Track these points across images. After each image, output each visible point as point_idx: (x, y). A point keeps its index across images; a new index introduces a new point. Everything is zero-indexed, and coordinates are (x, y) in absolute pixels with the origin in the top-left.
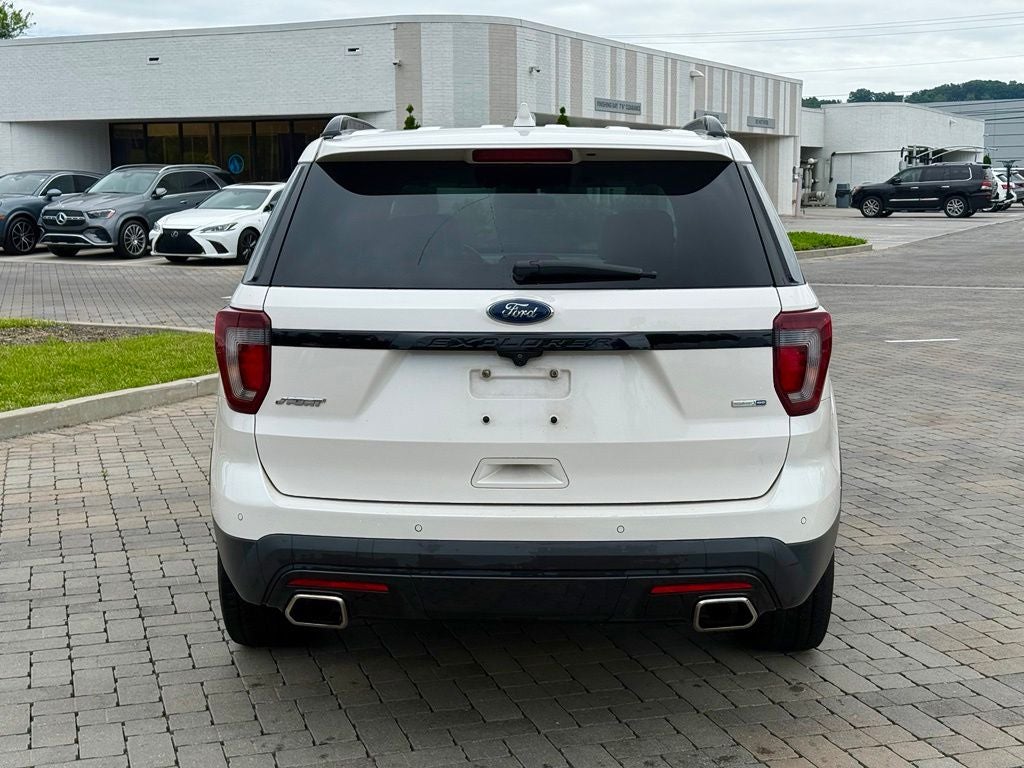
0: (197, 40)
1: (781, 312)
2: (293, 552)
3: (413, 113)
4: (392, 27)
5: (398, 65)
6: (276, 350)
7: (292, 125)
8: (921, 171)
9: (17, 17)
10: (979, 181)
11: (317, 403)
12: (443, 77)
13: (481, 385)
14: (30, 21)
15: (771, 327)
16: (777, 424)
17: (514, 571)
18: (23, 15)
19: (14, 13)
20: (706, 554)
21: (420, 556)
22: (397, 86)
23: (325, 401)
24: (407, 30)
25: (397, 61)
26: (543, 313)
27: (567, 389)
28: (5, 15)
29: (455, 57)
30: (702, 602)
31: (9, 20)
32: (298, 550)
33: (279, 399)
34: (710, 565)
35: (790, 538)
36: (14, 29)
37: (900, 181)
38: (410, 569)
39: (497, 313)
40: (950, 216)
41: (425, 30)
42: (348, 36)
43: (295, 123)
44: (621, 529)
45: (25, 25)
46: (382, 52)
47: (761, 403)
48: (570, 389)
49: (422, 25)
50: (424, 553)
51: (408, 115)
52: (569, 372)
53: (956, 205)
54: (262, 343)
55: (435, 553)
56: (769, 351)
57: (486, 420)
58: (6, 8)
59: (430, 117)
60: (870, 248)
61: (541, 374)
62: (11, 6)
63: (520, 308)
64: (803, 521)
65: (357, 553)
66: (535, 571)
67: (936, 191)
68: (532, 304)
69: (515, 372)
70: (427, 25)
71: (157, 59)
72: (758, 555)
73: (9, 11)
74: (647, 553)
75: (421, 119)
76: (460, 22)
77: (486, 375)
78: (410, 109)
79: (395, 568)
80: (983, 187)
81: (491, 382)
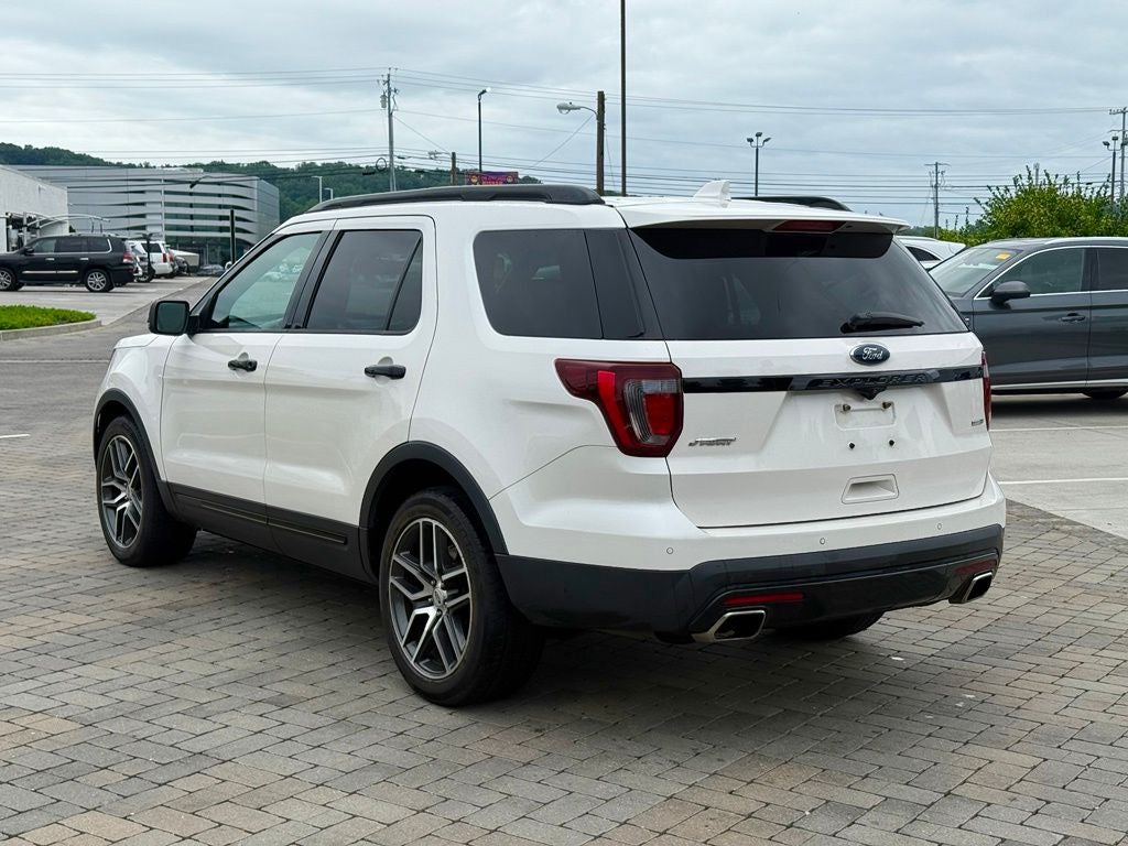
2: (728, 575)
6: (687, 397)
8: (55, 241)
10: (121, 254)
11: (727, 442)
13: (842, 417)
20: (979, 540)
21: (826, 564)
23: (733, 440)
26: (887, 356)
27: (892, 417)
30: (977, 578)
32: (732, 573)
33: (692, 441)
37: (33, 251)
39: (859, 356)
40: (91, 291)
44: (940, 527)
47: (982, 422)
48: (895, 417)
50: (829, 562)
52: (892, 403)
53: (97, 279)
54: (675, 391)
55: (836, 561)
56: (981, 382)
57: (852, 446)
60: (99, 324)
61: (878, 406)
63: (873, 352)
67: (75, 264)
68: (880, 349)
69: (862, 405)
74: (955, 543)
77: (846, 409)
80: (125, 261)
81: (848, 415)
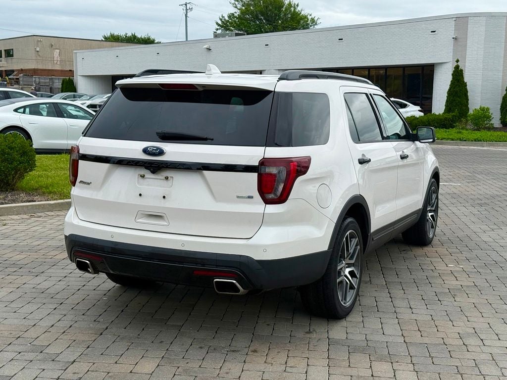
0: (360, 30)
1: (264, 158)
2: (75, 241)
3: (459, 63)
4: (454, 19)
5: (455, 39)
6: (80, 162)
7: (404, 70)
9: (313, 20)
11: (88, 184)
12: (478, 44)
13: (141, 180)
14: (318, 22)
15: (258, 164)
16: (258, 207)
17: (144, 258)
18: (316, 19)
19: (312, 18)
20: (216, 260)
21: (111, 248)
22: (453, 49)
23: (91, 183)
24: (461, 21)
25: (455, 37)
26: (161, 152)
27: (171, 185)
28: (308, 19)
29: (486, 34)
30: (216, 280)
31: (309, 21)
34: (217, 264)
35: (257, 257)
36: (311, 26)
38: (108, 253)
39: (145, 151)
41: (471, 20)
42: (431, 25)
43: (406, 68)
44: (183, 245)
45: (316, 24)
46: (448, 32)
47: (251, 197)
49: (469, 18)
50: (113, 246)
51: (456, 64)
52: (173, 177)
54: (76, 159)
55: (116, 247)
56: (256, 175)
57: (140, 195)
58: (309, 16)
59: (470, 65)
61: (162, 178)
62: (311, 15)
63: (153, 150)
64: (265, 251)
65: (93, 244)
66: (150, 259)
68: (158, 148)
69: (152, 176)
70: (472, 18)
71: (342, 39)
72: (240, 263)
73: (310, 18)
74: (192, 256)
75: (465, 66)
76: (490, 16)
77: (143, 176)
78: (457, 61)
79: (104, 252)
81: (145, 180)
